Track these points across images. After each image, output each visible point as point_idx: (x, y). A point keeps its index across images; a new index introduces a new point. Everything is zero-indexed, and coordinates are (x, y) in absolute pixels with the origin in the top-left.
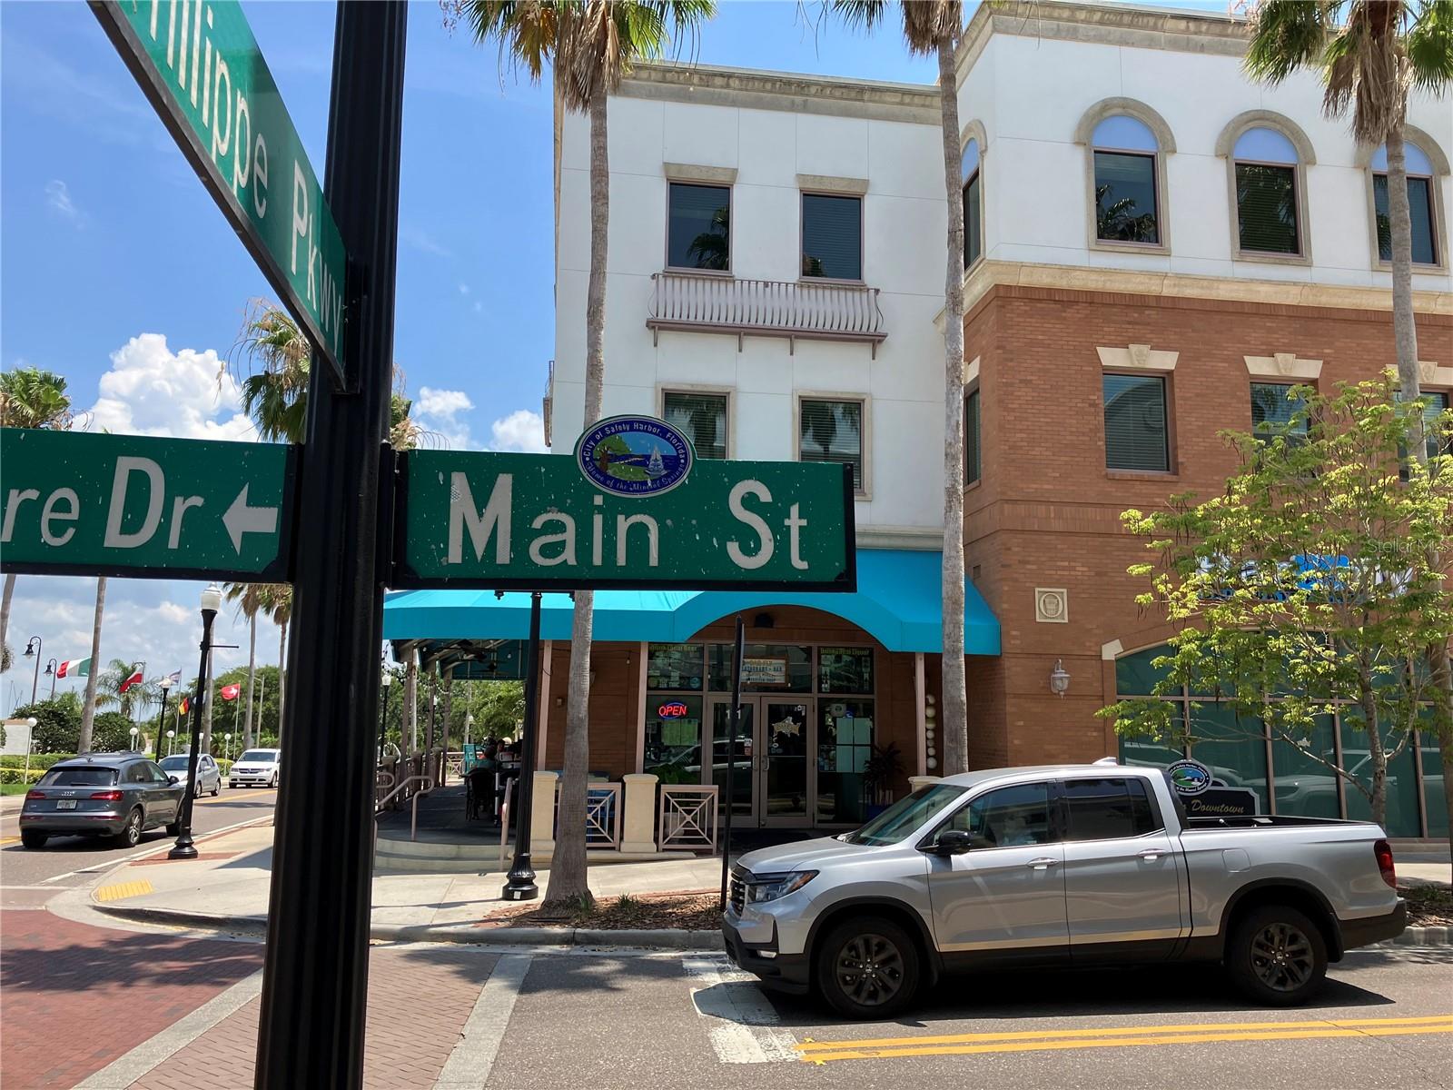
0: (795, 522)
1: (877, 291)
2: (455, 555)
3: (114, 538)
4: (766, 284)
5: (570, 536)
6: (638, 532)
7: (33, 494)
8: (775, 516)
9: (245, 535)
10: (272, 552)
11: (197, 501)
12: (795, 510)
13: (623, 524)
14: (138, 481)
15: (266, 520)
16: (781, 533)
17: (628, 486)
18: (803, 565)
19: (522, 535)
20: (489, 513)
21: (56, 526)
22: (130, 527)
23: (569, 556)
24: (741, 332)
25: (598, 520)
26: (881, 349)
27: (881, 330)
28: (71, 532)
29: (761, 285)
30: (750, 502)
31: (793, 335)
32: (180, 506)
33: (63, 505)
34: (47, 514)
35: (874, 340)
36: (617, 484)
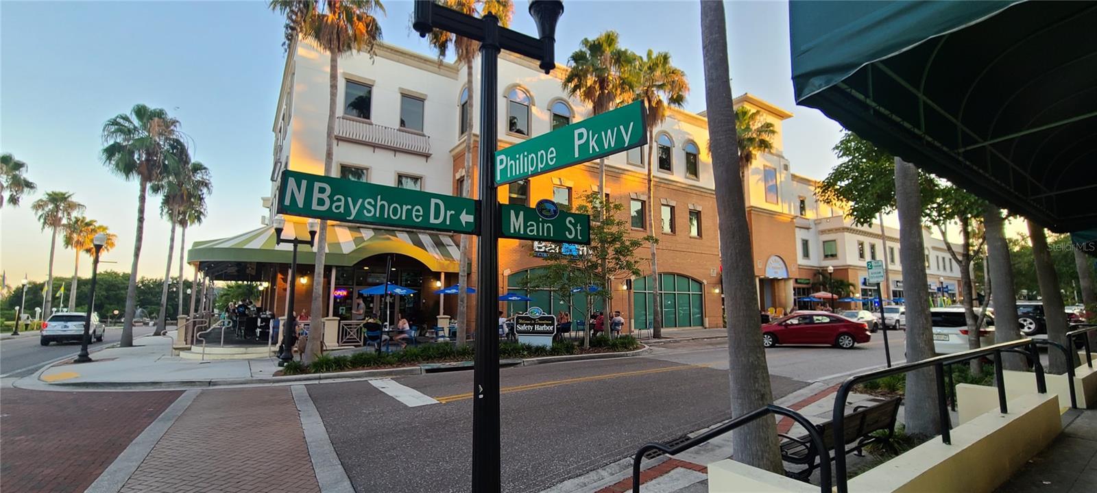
0: (579, 228)
1: (429, 137)
2: (512, 231)
3: (432, 221)
4: (386, 128)
5: (535, 228)
6: (549, 227)
7: (410, 207)
8: (575, 226)
9: (466, 222)
10: (473, 227)
11: (453, 212)
12: (579, 225)
13: (546, 226)
14: (437, 205)
15: (471, 218)
16: (576, 230)
17: (547, 217)
18: (580, 238)
19: (526, 227)
20: (519, 221)
21: (417, 217)
22: (437, 217)
23: (535, 233)
24: (374, 146)
25: (541, 224)
26: (429, 160)
27: (430, 152)
28: (421, 218)
29: (384, 128)
30: (570, 222)
31: (396, 150)
32: (449, 213)
33: (418, 211)
34: (414, 213)
35: (427, 156)
36: (544, 216)
